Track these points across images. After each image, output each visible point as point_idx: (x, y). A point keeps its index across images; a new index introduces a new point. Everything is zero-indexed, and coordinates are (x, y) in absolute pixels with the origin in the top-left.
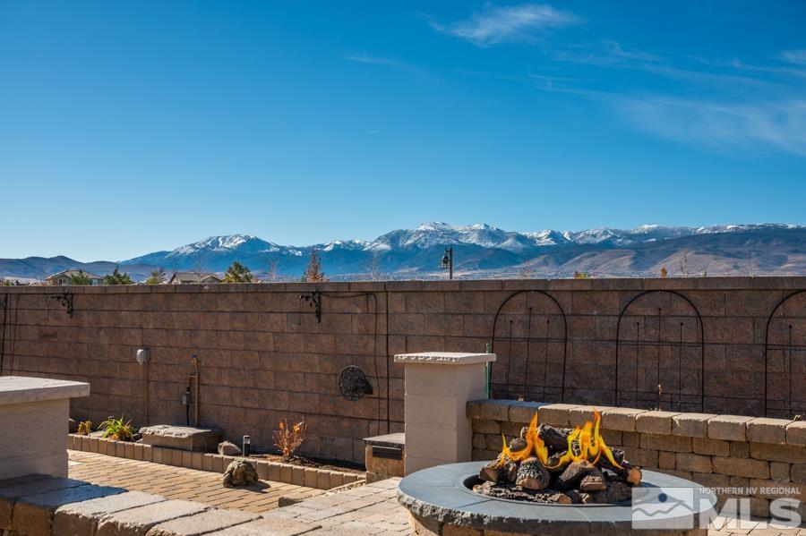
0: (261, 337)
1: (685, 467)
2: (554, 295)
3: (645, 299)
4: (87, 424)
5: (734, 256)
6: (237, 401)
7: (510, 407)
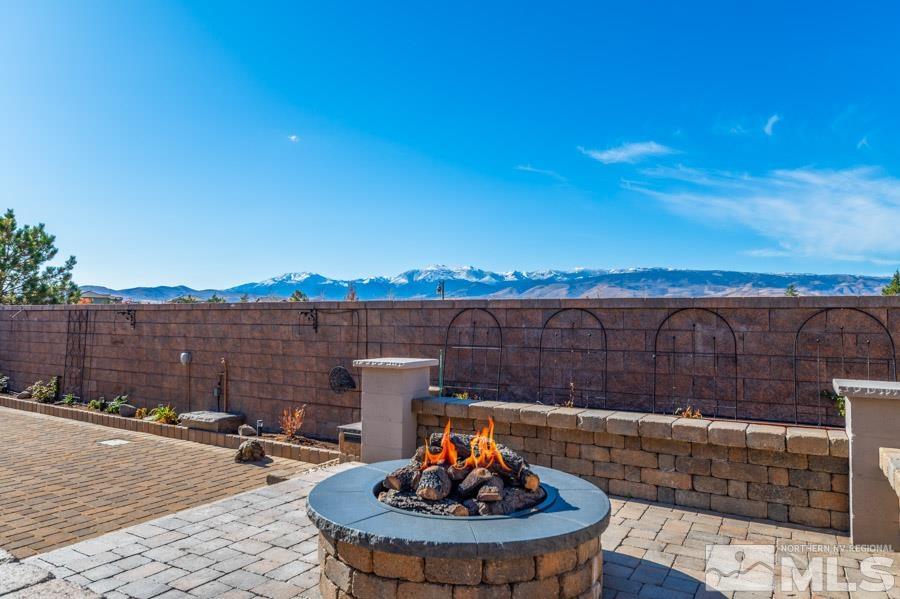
0: (273, 343)
1: (587, 456)
2: (492, 312)
3: (562, 315)
4: (144, 410)
5: (633, 288)
6: (256, 393)
7: (446, 404)
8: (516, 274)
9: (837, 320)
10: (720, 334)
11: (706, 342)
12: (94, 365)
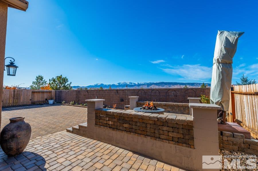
0: (111, 95)
7: (141, 102)
8: (138, 83)
9: (189, 91)
10: (175, 93)
11: (173, 94)
12: (81, 99)
